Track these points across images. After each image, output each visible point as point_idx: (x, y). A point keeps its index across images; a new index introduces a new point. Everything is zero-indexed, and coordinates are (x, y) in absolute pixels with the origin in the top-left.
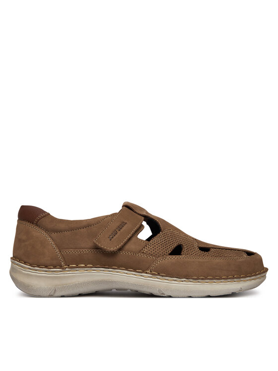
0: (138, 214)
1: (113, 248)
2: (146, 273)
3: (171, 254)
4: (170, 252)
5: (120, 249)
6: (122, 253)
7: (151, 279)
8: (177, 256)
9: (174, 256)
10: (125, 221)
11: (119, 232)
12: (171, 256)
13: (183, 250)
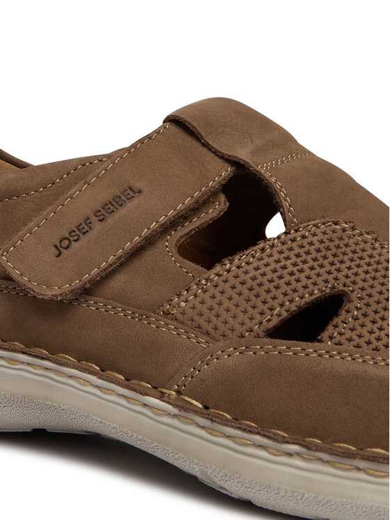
0: (216, 152)
1: (55, 286)
2: (162, 397)
3: (275, 333)
4: (275, 321)
5: (88, 291)
6: (92, 305)
7: (175, 422)
8: (298, 346)
9: (282, 345)
10: (138, 185)
11: (97, 227)
12: (269, 344)
13: (337, 320)
